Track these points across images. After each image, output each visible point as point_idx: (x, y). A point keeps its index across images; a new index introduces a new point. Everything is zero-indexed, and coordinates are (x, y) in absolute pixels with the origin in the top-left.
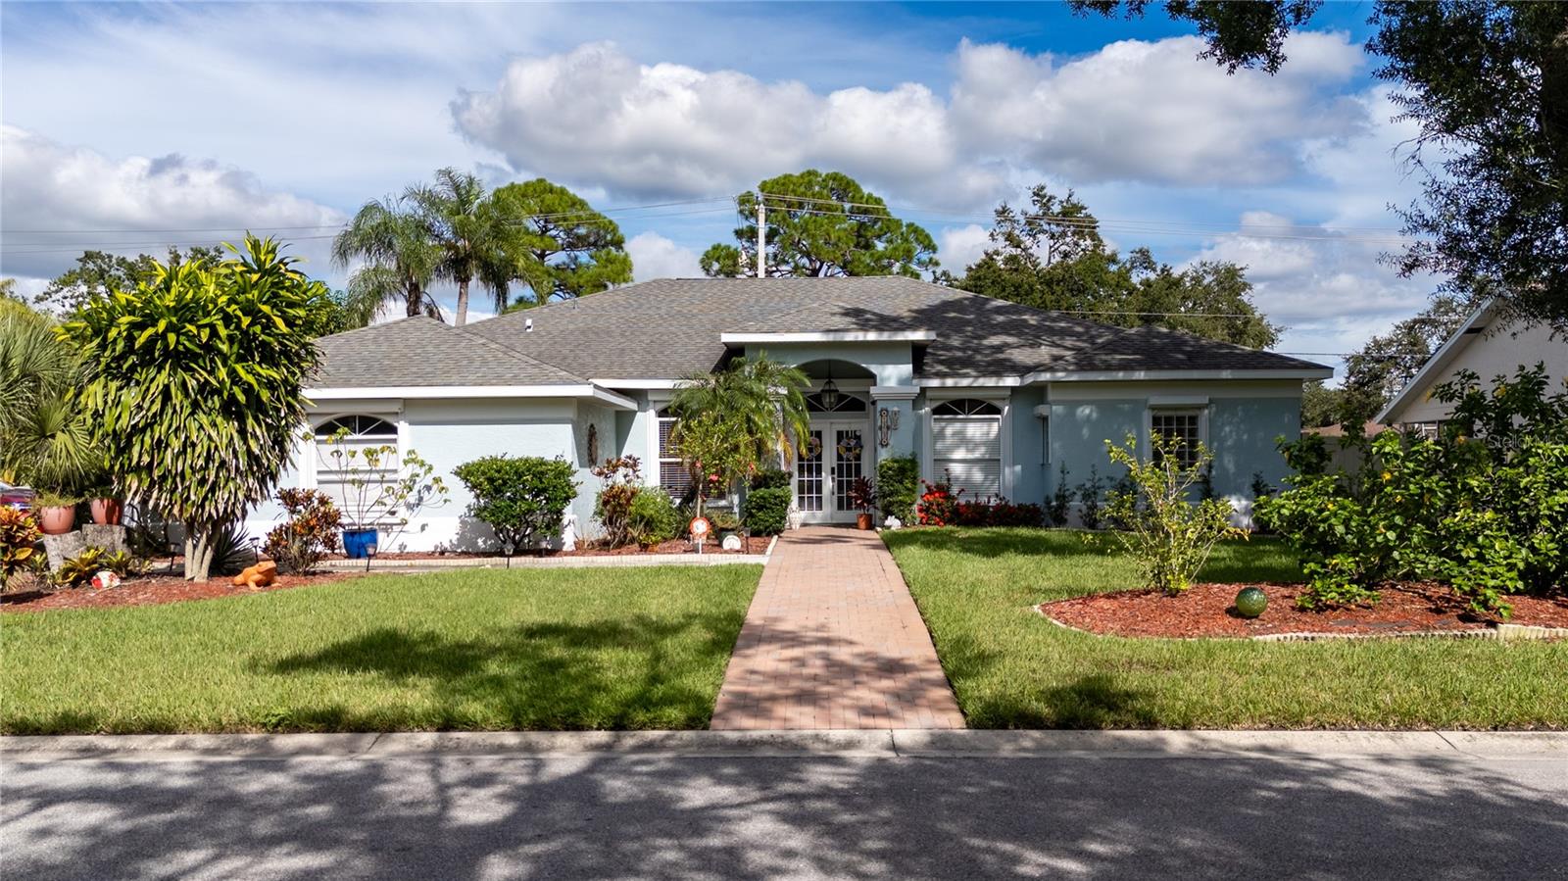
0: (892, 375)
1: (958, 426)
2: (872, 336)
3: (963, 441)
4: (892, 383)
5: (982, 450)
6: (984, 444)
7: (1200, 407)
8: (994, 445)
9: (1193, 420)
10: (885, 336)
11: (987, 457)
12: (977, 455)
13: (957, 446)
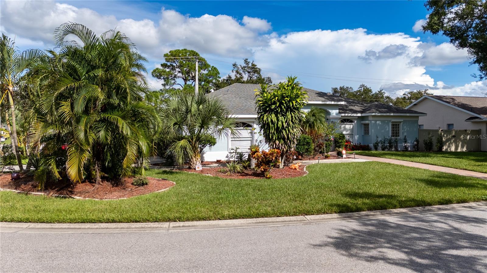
0: (334, 112)
1: (344, 125)
2: (333, 103)
3: (345, 129)
4: (334, 114)
5: (349, 131)
6: (350, 130)
7: (400, 122)
8: (352, 130)
9: (398, 125)
10: (336, 103)
11: (350, 133)
12: (348, 133)
13: (344, 130)
